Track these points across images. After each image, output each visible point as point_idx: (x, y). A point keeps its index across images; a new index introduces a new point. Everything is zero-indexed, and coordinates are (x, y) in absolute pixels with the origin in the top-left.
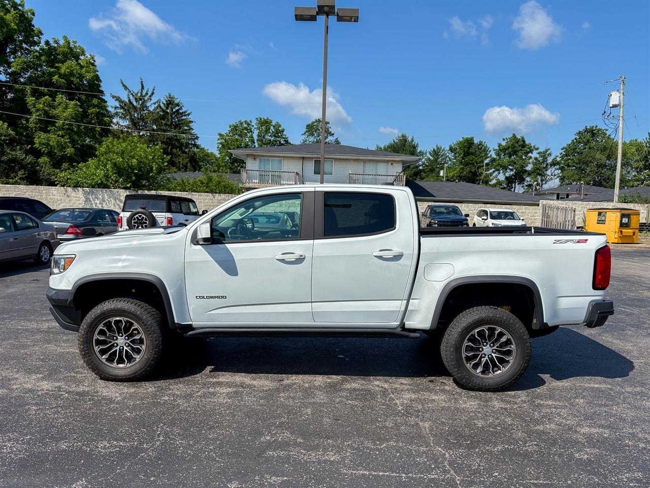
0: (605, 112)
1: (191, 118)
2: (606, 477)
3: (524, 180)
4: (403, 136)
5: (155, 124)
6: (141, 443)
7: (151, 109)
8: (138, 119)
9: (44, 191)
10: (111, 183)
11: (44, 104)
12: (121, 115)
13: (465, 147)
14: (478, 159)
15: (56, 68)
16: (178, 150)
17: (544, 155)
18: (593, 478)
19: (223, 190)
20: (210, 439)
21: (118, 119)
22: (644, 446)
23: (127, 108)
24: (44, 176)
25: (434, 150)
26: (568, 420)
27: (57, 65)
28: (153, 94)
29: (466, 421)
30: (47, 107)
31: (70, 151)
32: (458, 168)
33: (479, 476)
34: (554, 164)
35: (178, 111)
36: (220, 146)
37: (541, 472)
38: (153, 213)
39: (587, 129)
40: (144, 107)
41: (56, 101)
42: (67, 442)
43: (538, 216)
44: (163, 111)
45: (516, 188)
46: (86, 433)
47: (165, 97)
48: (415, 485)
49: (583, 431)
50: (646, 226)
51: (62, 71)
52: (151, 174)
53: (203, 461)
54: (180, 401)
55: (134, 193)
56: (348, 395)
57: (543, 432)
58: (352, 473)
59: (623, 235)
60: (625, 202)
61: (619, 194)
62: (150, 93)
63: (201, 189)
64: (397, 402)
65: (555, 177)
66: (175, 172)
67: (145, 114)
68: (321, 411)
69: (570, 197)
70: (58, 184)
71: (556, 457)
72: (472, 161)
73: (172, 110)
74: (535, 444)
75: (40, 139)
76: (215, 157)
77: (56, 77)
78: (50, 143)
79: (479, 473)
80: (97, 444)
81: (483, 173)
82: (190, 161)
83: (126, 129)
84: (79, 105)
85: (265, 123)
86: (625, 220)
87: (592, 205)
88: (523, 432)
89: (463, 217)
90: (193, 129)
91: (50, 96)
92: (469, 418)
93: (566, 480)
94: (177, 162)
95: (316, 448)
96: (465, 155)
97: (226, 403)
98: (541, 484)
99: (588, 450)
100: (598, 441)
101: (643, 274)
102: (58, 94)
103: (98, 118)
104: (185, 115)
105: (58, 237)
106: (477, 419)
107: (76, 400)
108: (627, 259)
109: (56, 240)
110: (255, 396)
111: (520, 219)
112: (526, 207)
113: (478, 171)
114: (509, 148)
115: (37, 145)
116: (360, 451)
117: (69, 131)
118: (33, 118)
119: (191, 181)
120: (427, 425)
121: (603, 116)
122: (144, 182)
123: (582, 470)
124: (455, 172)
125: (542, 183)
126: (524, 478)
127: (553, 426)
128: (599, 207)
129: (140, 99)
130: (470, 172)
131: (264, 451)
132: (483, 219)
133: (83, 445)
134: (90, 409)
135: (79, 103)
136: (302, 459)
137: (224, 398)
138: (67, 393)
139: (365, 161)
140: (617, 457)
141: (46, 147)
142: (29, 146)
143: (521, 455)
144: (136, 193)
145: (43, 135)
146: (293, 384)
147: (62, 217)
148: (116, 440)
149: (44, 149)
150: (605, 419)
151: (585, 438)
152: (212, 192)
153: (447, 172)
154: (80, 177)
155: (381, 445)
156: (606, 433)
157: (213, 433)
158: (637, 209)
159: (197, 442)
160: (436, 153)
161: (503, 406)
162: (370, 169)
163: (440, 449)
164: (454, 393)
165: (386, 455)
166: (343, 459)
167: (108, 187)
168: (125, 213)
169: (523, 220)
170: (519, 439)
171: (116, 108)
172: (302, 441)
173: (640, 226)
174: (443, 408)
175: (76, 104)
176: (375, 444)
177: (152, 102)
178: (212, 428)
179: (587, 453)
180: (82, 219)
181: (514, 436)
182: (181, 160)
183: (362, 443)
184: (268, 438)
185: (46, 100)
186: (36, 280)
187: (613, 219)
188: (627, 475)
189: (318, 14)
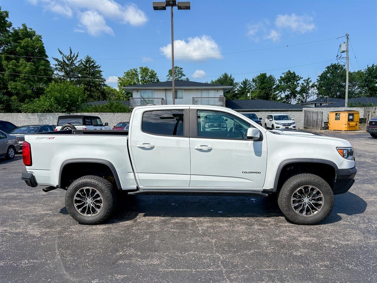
0: (338, 55)
1: (101, 69)
2: (308, 265)
3: (296, 96)
4: (225, 74)
5: (79, 73)
6: (46, 260)
7: (77, 65)
8: (69, 71)
9: (14, 116)
10: (54, 109)
11: (12, 65)
12: (59, 69)
13: (261, 79)
14: (269, 85)
15: (18, 43)
16: (94, 88)
17: (308, 81)
18: (301, 266)
19: (120, 110)
20: (87, 256)
21: (58, 71)
22: (334, 246)
23: (63, 65)
24: (14, 107)
25: (244, 81)
26: (294, 233)
27: (19, 41)
28: (77, 56)
29: (237, 238)
30: (14, 66)
31: (29, 92)
32: (258, 91)
33: (237, 268)
34: (313, 86)
35: (93, 65)
36: (119, 85)
37: (272, 264)
38: (75, 126)
39: (332, 65)
40: (72, 63)
41: (19, 63)
42: (4, 261)
43: (302, 117)
44: (84, 66)
45: (292, 101)
46: (16, 256)
47: (85, 57)
48: (199, 275)
49: (301, 239)
50: (364, 120)
51: (22, 44)
52: (77, 103)
53: (80, 269)
54: (74, 235)
55: (68, 115)
56: (172, 226)
57: (279, 241)
58: (165, 270)
59: (350, 125)
60: (351, 107)
61: (348, 102)
62: (75, 56)
63: (107, 111)
64: (200, 228)
65: (314, 94)
66: (93, 101)
67: (74, 68)
68: (154, 237)
69: (322, 105)
70: (23, 111)
71: (283, 255)
72: (266, 87)
73: (90, 65)
74: (272, 248)
75: (11, 85)
76: (116, 91)
77: (18, 48)
78: (17, 88)
79: (237, 266)
80: (21, 261)
81: (272, 94)
82: (102, 94)
83: (62, 77)
84: (33, 65)
85: (145, 70)
86: (351, 117)
87: (332, 109)
88: (267, 242)
89: (259, 120)
90: (102, 76)
91: (16, 60)
92: (239, 236)
93: (285, 268)
94: (94, 95)
95: (147, 258)
96: (261, 84)
97: (101, 234)
98: (271, 270)
99: (301, 250)
100: (309, 245)
101: (357, 148)
102: (20, 58)
103: (45, 72)
104: (97, 68)
105: (19, 143)
106: (243, 236)
107: (14, 237)
108: (350, 139)
109: (18, 145)
110: (118, 229)
111: (291, 120)
112: (295, 112)
113: (269, 93)
114: (286, 78)
115: (10, 89)
116: (172, 258)
117: (28, 80)
118: (7, 73)
119: (101, 106)
120: (214, 241)
121: (337, 58)
122: (73, 108)
123: (296, 261)
124: (257, 94)
125: (306, 97)
126: (262, 267)
127: (285, 238)
128: (337, 110)
129: (70, 60)
130: (265, 93)
131: (117, 261)
132: (270, 120)
133: (13, 263)
134: (21, 242)
135: (33, 63)
136: (138, 264)
137: (101, 231)
138: (9, 233)
139: (202, 90)
140: (317, 253)
141: (15, 90)
142: (5, 90)
143: (263, 254)
144: (69, 115)
145: (13, 83)
146: (142, 222)
147: (22, 131)
148: (33, 259)
149: (14, 91)
150: (316, 232)
151: (302, 244)
152: (113, 112)
153: (251, 94)
154: (35, 107)
155: (185, 253)
156: (314, 240)
157: (90, 252)
158: (358, 110)
159: (80, 258)
160: (245, 83)
161: (260, 228)
162: (205, 94)
163: (218, 254)
164: (233, 222)
165: (186, 259)
166: (162, 263)
167: (52, 112)
168: (59, 127)
169: (293, 120)
170: (264, 246)
171: (56, 65)
172: (140, 254)
173: (360, 120)
174: (225, 231)
175: (31, 64)
176: (182, 253)
177: (77, 60)
178: (90, 249)
179: (301, 252)
180: (34, 132)
181: (262, 244)
182: (96, 94)
183: (174, 253)
184: (121, 253)
185: (13, 62)
186: (5, 168)
187: (344, 117)
188: (321, 263)
189: (166, 6)
